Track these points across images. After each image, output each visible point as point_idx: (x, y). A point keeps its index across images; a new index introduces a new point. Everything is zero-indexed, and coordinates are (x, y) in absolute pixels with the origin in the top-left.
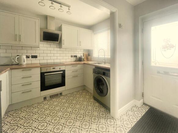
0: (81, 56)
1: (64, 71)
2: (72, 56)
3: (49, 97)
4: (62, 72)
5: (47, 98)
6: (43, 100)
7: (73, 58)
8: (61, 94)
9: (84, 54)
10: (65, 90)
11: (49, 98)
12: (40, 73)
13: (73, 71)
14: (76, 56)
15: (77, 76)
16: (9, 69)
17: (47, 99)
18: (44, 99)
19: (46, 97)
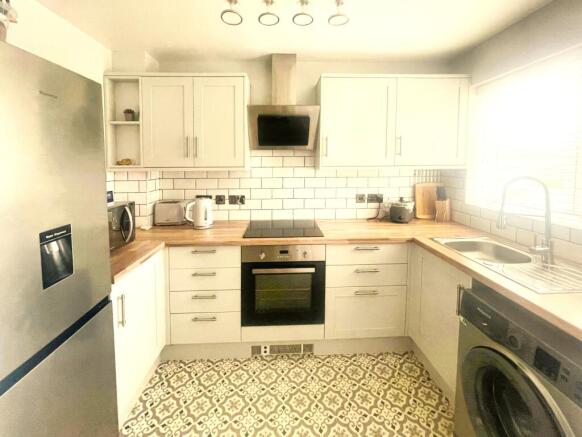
0: (401, 199)
1: (320, 267)
2: (360, 199)
3: (268, 350)
4: (312, 270)
5: (263, 350)
6: (250, 356)
7: (364, 205)
8: (309, 347)
9: (414, 187)
10: (322, 337)
11: (268, 353)
12: (240, 265)
13: (357, 271)
14: (378, 199)
15: (374, 293)
16: (163, 244)
17: (263, 354)
18: (253, 353)
19: (259, 348)
